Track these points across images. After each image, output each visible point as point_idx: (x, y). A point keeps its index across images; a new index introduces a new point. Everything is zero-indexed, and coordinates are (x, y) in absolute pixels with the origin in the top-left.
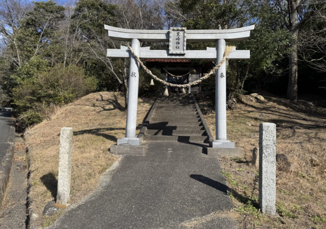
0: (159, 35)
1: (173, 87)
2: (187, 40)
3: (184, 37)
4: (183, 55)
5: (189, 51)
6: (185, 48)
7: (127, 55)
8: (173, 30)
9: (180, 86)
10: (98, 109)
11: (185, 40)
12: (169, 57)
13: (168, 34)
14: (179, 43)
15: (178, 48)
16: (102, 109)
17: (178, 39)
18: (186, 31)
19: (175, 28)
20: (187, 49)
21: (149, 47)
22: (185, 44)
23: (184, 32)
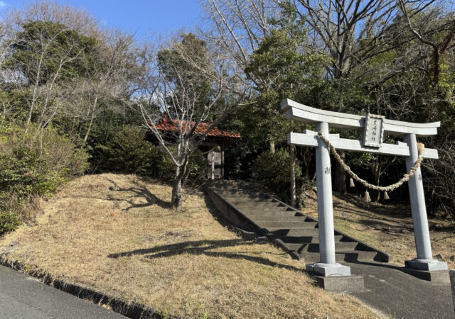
0: (352, 120)
1: (375, 190)
2: (385, 131)
3: (381, 127)
4: (377, 148)
5: (385, 144)
6: (382, 141)
7: (314, 143)
8: (371, 117)
9: (382, 188)
10: (123, 204)
11: (383, 131)
12: (363, 149)
13: (364, 121)
14: (375, 134)
15: (374, 139)
16: (129, 205)
17: (375, 128)
18: (384, 120)
19: (374, 116)
20: (383, 142)
21: (338, 135)
22: (382, 136)
23: (382, 121)
